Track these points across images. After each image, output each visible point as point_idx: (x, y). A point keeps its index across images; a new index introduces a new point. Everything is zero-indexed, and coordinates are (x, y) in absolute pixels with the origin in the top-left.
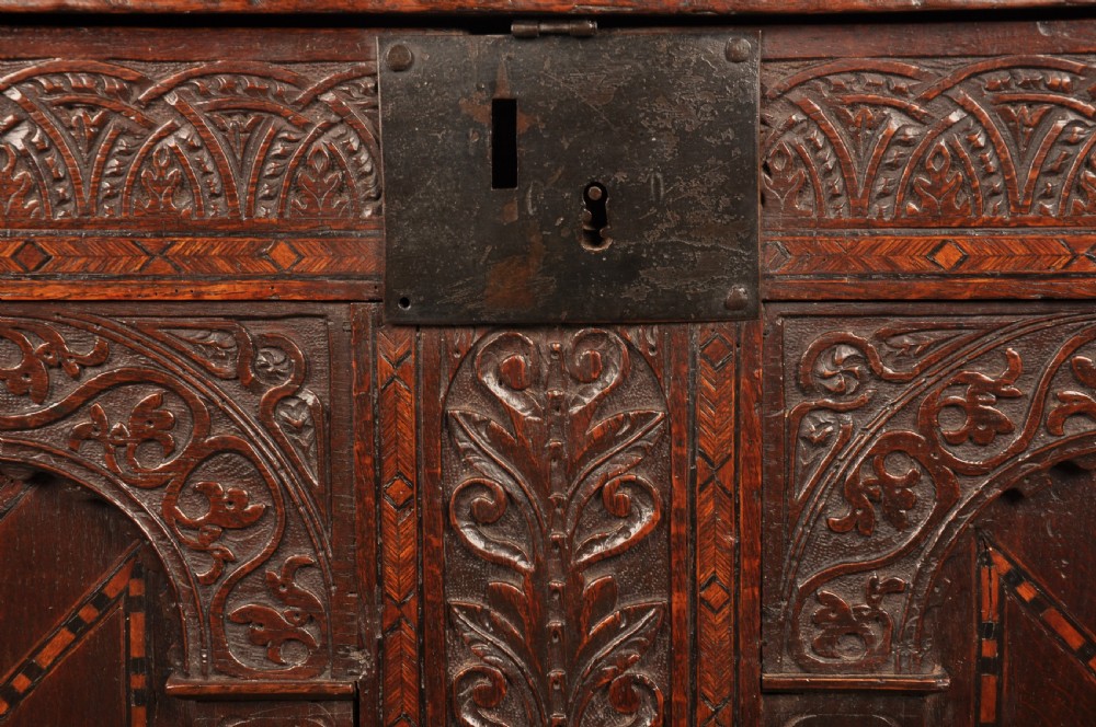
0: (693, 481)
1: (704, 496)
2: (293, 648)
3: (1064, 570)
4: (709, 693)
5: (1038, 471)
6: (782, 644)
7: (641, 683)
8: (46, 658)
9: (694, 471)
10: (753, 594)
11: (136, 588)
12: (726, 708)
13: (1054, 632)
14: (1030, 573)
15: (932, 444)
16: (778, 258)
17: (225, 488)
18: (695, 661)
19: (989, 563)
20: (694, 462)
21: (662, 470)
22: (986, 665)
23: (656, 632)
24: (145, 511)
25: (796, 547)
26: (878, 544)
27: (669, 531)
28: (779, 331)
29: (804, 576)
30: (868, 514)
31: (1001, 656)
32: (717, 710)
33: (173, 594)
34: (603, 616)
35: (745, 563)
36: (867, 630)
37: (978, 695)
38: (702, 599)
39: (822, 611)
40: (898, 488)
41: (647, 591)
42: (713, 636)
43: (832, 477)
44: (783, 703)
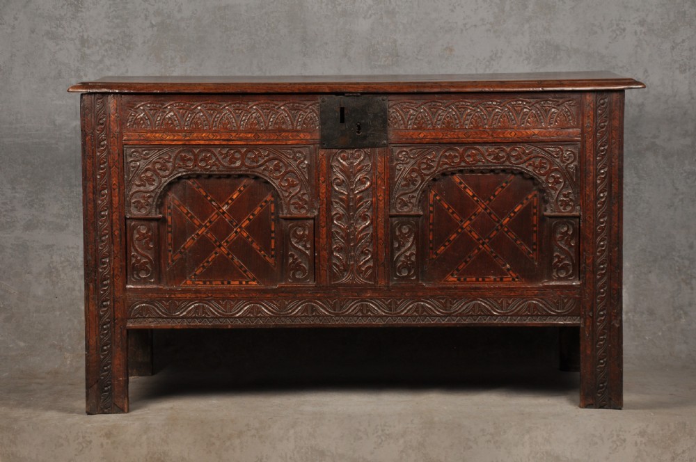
0: (377, 177)
1: (379, 180)
2: (302, 210)
3: (444, 194)
4: (380, 217)
5: (439, 175)
6: (393, 207)
7: (367, 215)
8: (256, 212)
9: (377, 175)
10: (388, 198)
11: (272, 199)
12: (383, 219)
13: (443, 205)
14: (438, 194)
15: (420, 170)
16: (392, 136)
17: (290, 179)
18: (377, 210)
19: (431, 193)
21: (371, 175)
22: (431, 212)
23: (370, 205)
24: (275, 183)
25: (396, 189)
26: (410, 189)
27: (372, 186)
28: (392, 149)
29: (397, 195)
30: (409, 183)
31: (433, 210)
32: (381, 220)
33: (281, 199)
34: (360, 203)
35: (386, 192)
36: (409, 205)
37: (430, 217)
38: (378, 199)
39: (400, 201)
40: (414, 178)
41: (368, 198)
42: (380, 206)
43: (402, 176)
44: (394, 219)
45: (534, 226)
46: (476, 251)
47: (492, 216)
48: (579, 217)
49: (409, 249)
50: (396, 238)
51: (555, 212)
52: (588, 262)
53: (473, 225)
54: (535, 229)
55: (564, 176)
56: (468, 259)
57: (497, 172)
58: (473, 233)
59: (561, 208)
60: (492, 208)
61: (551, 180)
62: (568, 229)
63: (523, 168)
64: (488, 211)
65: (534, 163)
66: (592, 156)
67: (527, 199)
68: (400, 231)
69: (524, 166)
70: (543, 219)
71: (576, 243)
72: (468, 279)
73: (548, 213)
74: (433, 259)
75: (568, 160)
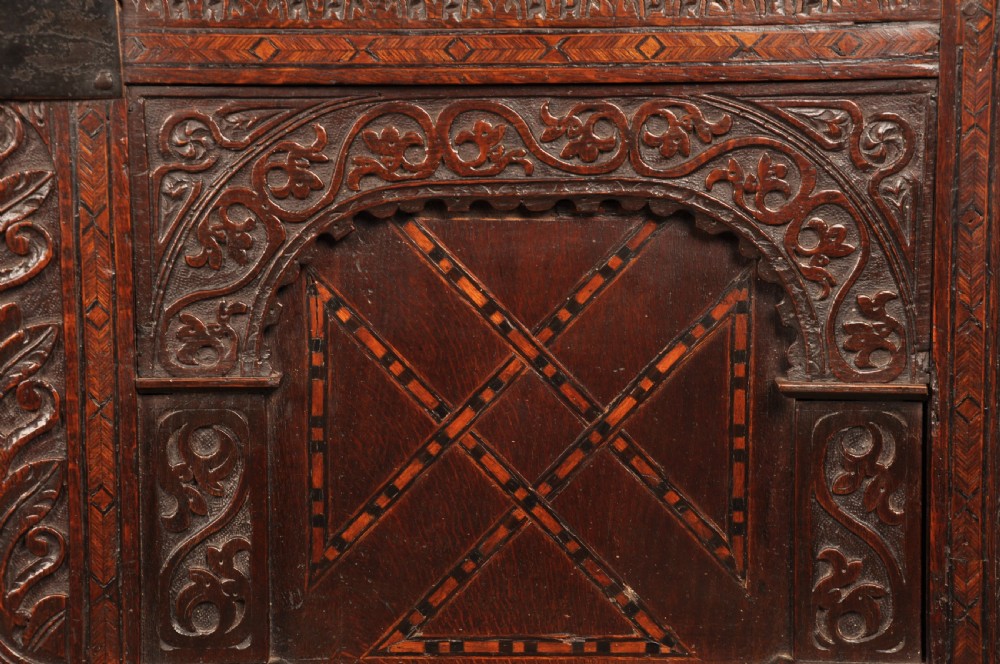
0: (77, 226)
1: (86, 237)
3: (370, 297)
4: (95, 393)
5: (343, 219)
6: (154, 355)
7: (40, 386)
9: (78, 219)
10: (128, 315)
12: (109, 405)
13: (364, 346)
14: (345, 300)
15: (263, 199)
16: (135, 50)
18: (84, 368)
19: (316, 293)
20: (77, 212)
21: (53, 218)
22: (316, 372)
23: (53, 345)
25: (162, 279)
26: (224, 276)
27: (60, 266)
28: (142, 108)
29: (169, 302)
30: (216, 252)
31: (326, 364)
32: (102, 407)
34: (11, 334)
35: (120, 291)
36: (218, 343)
37: (310, 395)
38: (88, 319)
39: (183, 328)
40: (238, 232)
41: (46, 314)
42: (97, 347)
43: (187, 224)
44: (157, 402)
45: (740, 431)
46: (502, 532)
47: (566, 389)
48: (925, 399)
49: (222, 526)
50: (170, 482)
51: (822, 376)
52: (960, 586)
53: (488, 427)
54: (739, 443)
55: (862, 223)
56: (469, 566)
57: (583, 207)
58: (488, 459)
59: (851, 359)
60: (564, 356)
61: (810, 244)
62: (877, 448)
63: (692, 193)
64: (550, 370)
65: (736, 169)
66: (986, 141)
67: (707, 322)
68: (186, 452)
69: (696, 183)
70: (773, 401)
71: (909, 507)
72: (468, 647)
73: (795, 381)
74: (326, 560)
75: (881, 159)
